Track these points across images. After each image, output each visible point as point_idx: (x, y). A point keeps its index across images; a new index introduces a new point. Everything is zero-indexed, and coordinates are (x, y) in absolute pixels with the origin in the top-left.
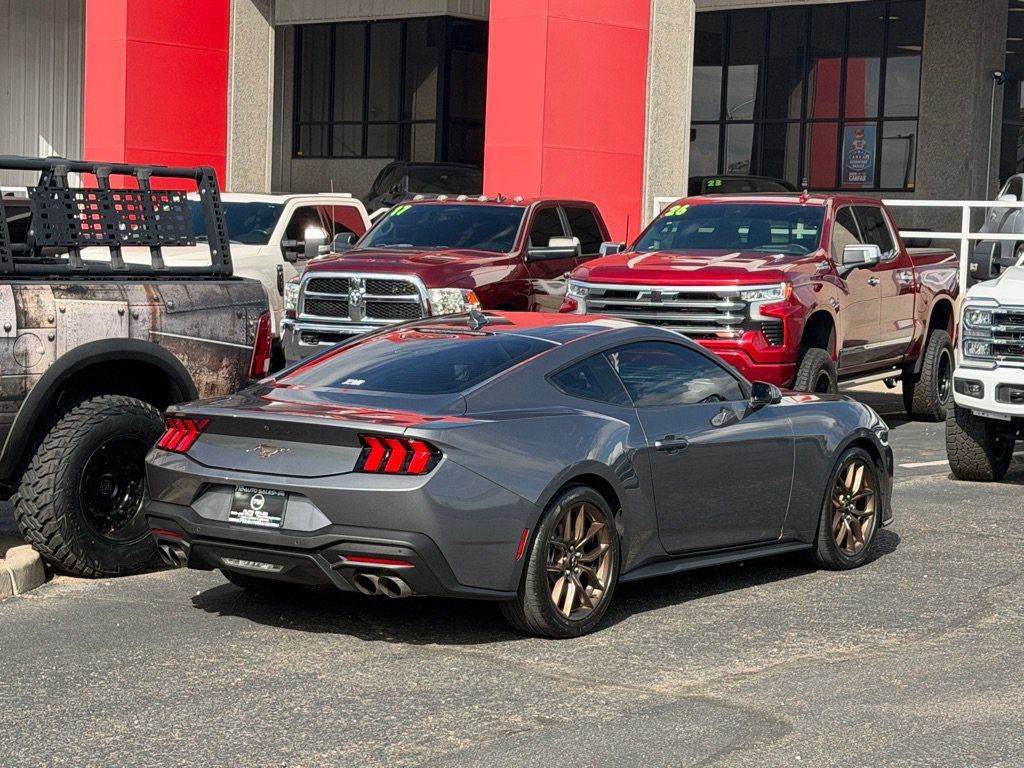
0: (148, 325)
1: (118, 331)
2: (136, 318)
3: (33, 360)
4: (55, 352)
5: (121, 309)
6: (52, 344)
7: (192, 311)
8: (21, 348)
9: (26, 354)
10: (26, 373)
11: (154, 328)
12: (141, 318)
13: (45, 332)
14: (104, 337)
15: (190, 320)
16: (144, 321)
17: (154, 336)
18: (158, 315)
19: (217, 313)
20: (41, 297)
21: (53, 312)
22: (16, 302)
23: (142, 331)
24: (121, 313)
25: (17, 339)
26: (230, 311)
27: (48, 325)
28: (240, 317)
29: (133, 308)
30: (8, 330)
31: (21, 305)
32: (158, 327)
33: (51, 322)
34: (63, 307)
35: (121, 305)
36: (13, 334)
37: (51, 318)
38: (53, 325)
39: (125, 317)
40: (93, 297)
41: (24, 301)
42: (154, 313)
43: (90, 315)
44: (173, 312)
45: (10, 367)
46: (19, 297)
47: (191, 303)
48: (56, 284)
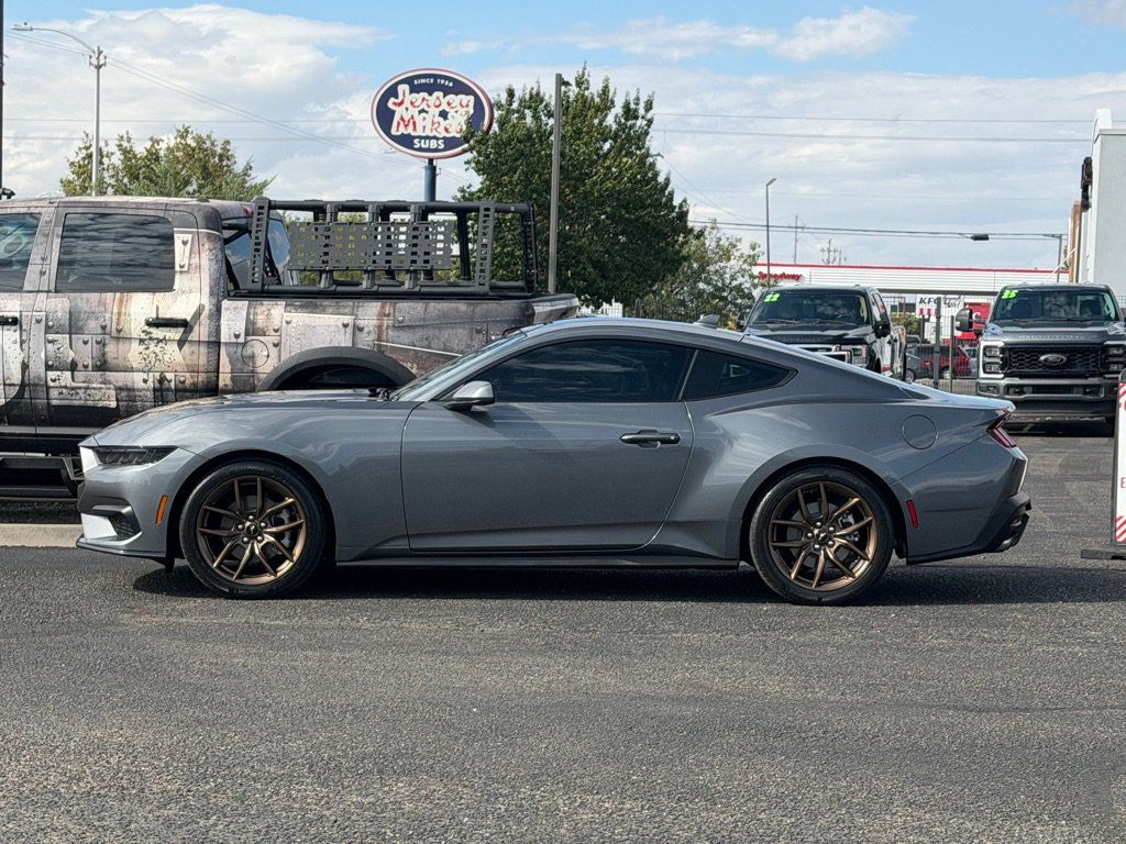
0: (373, 336)
1: (343, 340)
2: (361, 330)
3: (259, 362)
4: (280, 356)
5: (346, 322)
6: (276, 350)
7: (423, 327)
8: (248, 351)
9: (253, 357)
10: (253, 372)
11: (379, 339)
12: (366, 330)
13: (271, 339)
14: (327, 345)
15: (419, 333)
16: (369, 333)
17: (379, 346)
18: (384, 328)
19: (454, 328)
20: (273, 311)
21: (279, 324)
22: (248, 314)
23: (366, 341)
24: (345, 326)
25: (244, 344)
26: (467, 326)
27: (273, 333)
28: (479, 332)
29: (358, 322)
30: (237, 336)
31: (252, 317)
32: (384, 337)
33: (276, 331)
34: (289, 319)
35: (348, 319)
36: (241, 340)
37: (276, 327)
38: (278, 334)
39: (349, 330)
40: (324, 311)
41: (255, 314)
42: (380, 327)
43: (314, 327)
44: (400, 327)
45: (239, 366)
46: (252, 311)
47: (424, 320)
48: (290, 301)
